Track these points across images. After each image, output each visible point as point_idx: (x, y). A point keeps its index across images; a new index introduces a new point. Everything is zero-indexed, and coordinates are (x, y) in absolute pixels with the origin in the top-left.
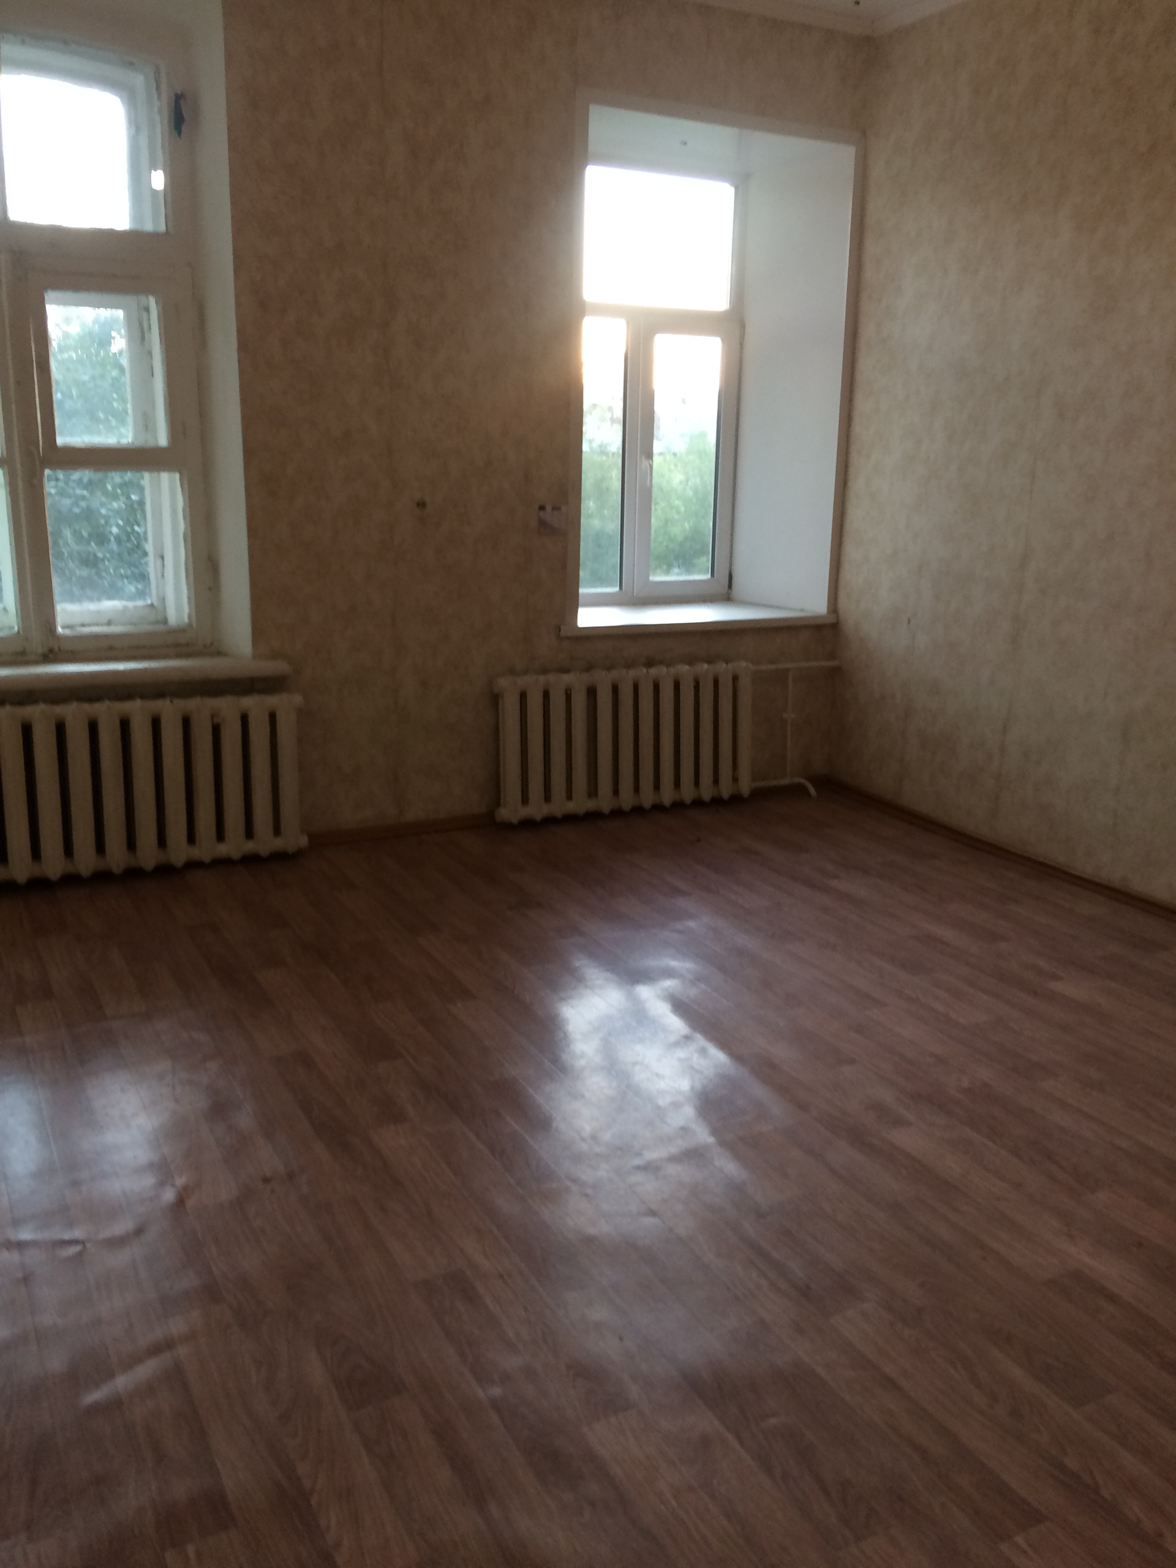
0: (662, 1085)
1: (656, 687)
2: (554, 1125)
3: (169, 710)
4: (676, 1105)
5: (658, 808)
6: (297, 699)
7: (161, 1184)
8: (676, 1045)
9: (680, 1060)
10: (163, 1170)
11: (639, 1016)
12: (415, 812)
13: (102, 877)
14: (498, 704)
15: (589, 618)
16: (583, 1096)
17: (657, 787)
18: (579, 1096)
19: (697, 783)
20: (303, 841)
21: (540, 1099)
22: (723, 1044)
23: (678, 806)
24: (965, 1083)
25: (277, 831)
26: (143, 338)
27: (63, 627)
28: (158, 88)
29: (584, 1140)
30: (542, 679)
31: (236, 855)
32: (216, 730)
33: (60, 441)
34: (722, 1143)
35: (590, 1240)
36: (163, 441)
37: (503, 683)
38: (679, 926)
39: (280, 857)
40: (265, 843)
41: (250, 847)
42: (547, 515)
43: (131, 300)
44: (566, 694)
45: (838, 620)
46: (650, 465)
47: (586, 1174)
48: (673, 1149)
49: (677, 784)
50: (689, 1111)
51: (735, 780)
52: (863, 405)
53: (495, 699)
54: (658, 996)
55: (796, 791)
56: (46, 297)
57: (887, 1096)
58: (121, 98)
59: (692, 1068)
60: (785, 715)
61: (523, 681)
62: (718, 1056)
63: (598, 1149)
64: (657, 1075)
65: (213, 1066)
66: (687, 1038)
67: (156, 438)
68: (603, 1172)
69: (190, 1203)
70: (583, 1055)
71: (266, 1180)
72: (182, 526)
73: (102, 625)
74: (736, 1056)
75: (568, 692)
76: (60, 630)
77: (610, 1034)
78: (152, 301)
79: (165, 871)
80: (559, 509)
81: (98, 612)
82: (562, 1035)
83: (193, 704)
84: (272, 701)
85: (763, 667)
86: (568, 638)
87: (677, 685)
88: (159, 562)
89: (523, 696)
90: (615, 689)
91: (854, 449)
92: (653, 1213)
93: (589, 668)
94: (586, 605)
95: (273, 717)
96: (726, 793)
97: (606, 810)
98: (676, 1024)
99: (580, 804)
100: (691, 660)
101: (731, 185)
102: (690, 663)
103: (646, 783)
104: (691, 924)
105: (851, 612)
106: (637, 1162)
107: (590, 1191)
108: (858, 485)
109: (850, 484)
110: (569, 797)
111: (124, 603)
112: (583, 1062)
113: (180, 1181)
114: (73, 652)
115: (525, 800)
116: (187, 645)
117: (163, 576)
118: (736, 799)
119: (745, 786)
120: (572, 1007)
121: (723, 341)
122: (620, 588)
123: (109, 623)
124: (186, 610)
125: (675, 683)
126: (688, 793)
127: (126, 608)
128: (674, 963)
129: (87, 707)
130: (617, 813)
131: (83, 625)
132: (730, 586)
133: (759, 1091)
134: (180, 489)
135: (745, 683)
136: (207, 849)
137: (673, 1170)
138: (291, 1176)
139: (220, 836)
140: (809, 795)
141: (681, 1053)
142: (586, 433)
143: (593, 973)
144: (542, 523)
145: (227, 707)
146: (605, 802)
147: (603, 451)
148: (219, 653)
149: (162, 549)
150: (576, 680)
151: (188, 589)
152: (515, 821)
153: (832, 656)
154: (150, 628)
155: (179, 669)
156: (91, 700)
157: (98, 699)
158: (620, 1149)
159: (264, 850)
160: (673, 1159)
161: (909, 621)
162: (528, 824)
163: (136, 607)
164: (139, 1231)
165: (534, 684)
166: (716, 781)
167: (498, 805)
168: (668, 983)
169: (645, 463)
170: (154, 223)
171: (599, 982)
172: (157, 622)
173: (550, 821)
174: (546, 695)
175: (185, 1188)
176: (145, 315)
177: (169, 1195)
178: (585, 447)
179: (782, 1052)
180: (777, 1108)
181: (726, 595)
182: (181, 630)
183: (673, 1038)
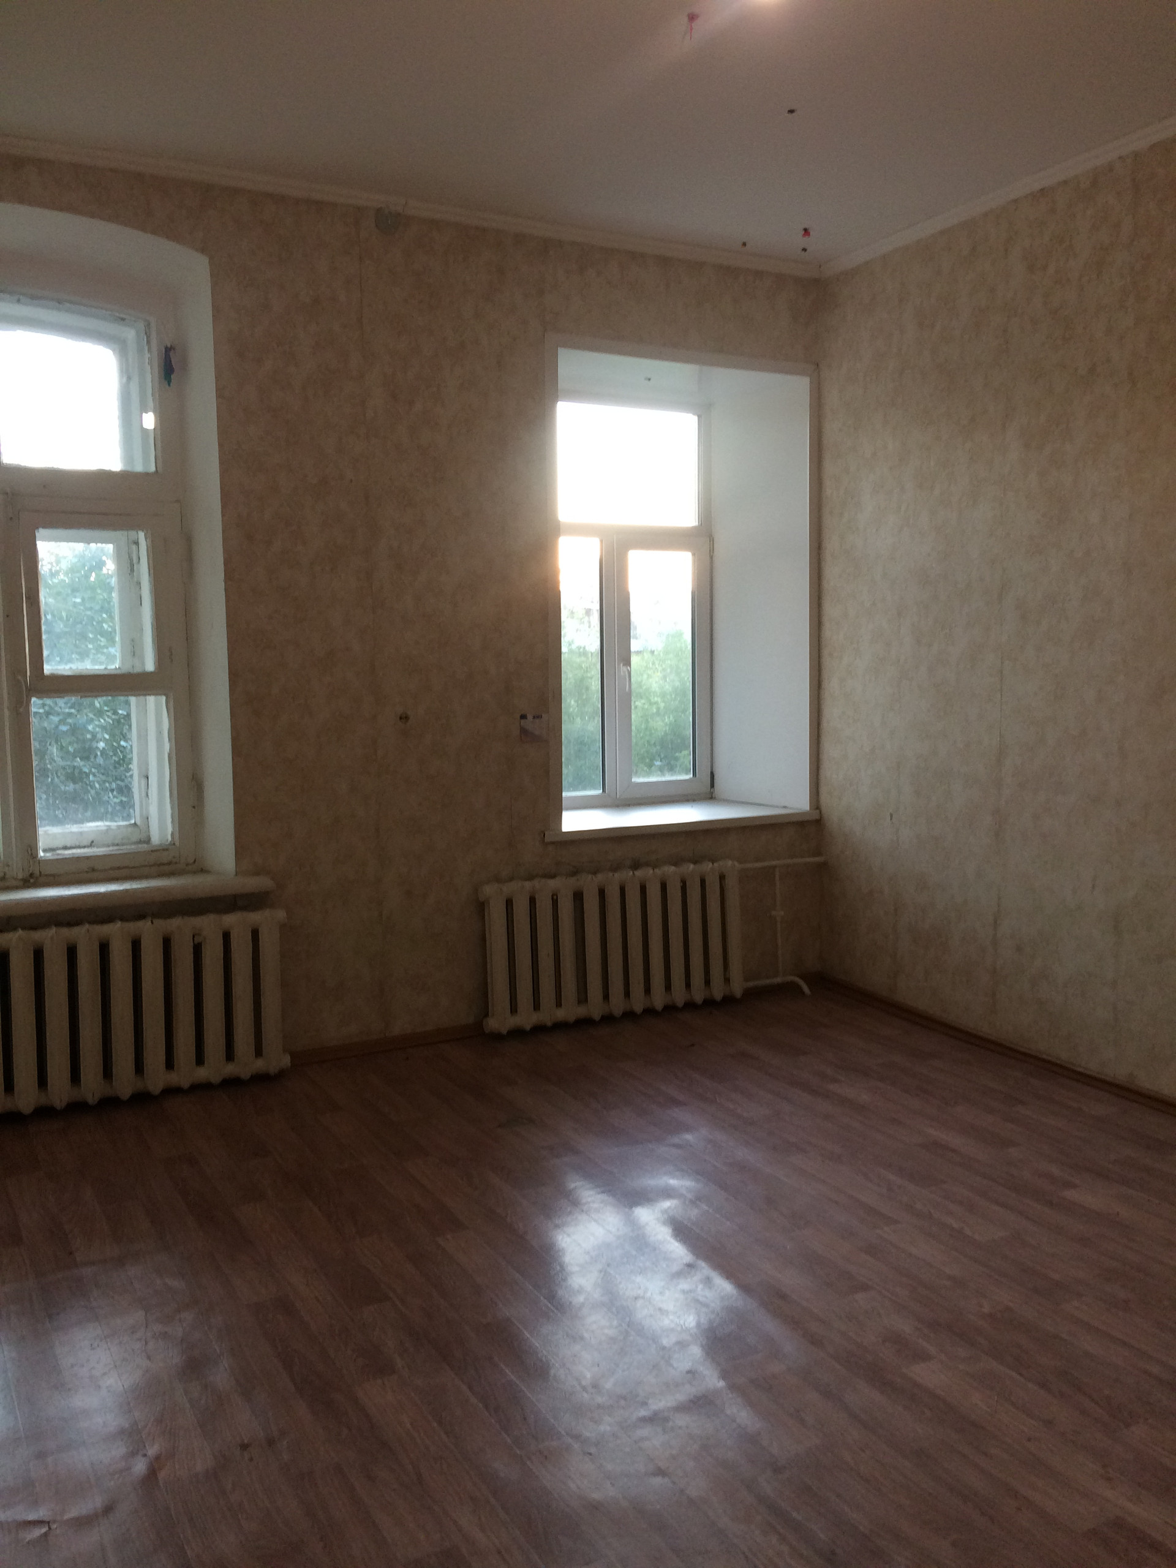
0: (666, 1322)
1: (643, 889)
2: (552, 1372)
3: (149, 931)
4: (682, 1345)
5: (649, 1011)
6: (281, 914)
7: (133, 1454)
8: (679, 1275)
9: (683, 1292)
10: (133, 1437)
11: (639, 1242)
12: (400, 1026)
13: (77, 1108)
14: (484, 910)
15: (573, 821)
16: (582, 1338)
17: (648, 990)
18: (577, 1338)
19: (688, 985)
20: (286, 1061)
21: (536, 1343)
22: (729, 1274)
23: (670, 1008)
24: (986, 1309)
25: (259, 1052)
26: (132, 570)
27: (44, 851)
28: (148, 342)
29: (584, 1388)
30: (528, 885)
31: (216, 1079)
32: (197, 949)
33: (48, 669)
34: (733, 1387)
35: (595, 1507)
36: (150, 666)
37: (488, 890)
38: (676, 1140)
39: (262, 1078)
40: (246, 1065)
41: (230, 1069)
42: (528, 724)
43: (121, 535)
44: (552, 899)
45: (821, 817)
46: (628, 670)
47: (589, 1431)
48: (681, 1397)
49: (668, 987)
50: (696, 1351)
51: (727, 980)
52: (831, 610)
53: (481, 907)
54: (658, 1219)
55: (788, 990)
56: (37, 534)
57: (905, 1326)
58: (114, 350)
59: (697, 1301)
60: (773, 913)
61: (508, 888)
62: (724, 1286)
63: (599, 1400)
64: (660, 1309)
65: (188, 1316)
66: (690, 1266)
67: (143, 664)
68: (606, 1426)
69: (162, 1475)
70: (580, 1290)
71: (244, 1447)
72: (167, 747)
73: (84, 847)
74: (743, 1287)
75: (555, 897)
76: (41, 854)
77: (609, 1265)
78: (141, 535)
79: (141, 1098)
80: (539, 717)
81: (81, 833)
82: (558, 1268)
83: (175, 924)
84: (255, 917)
85: (749, 865)
86: (553, 843)
87: (664, 887)
88: (143, 782)
89: (509, 903)
90: (602, 893)
91: (825, 652)
92: (660, 1472)
93: (575, 873)
94: (568, 809)
95: (255, 934)
96: (718, 995)
97: (597, 1017)
98: (678, 1250)
99: (569, 1012)
100: (677, 861)
101: (694, 414)
102: (675, 864)
103: (637, 988)
104: (689, 1137)
105: (834, 807)
106: (643, 1413)
107: (593, 1450)
108: (832, 685)
109: (825, 684)
110: (559, 1004)
111: (108, 823)
112: (581, 1299)
113: (152, 1451)
114: (53, 876)
115: (514, 1010)
116: (170, 863)
117: (147, 795)
118: (729, 1000)
119: (737, 988)
120: (569, 1235)
121: (694, 555)
122: (603, 791)
123: (92, 844)
124: (170, 829)
125: (661, 884)
126: (679, 996)
127: (109, 828)
128: (673, 1182)
129: (65, 932)
130: (608, 1019)
131: (65, 848)
132: (712, 785)
133: (771, 1326)
134: (166, 712)
135: (732, 883)
136: (186, 1074)
137: (682, 1420)
138: (271, 1442)
139: (200, 1060)
140: (803, 993)
141: (684, 1285)
142: (565, 636)
143: (589, 1195)
144: (524, 731)
145: (209, 925)
146: (595, 1008)
147: (583, 653)
148: (203, 871)
149: (147, 770)
150: (563, 885)
151: (172, 808)
152: (504, 1031)
153: (818, 853)
154: (133, 848)
155: (158, 889)
156: (69, 925)
157: (78, 923)
158: (625, 1398)
159: (245, 1073)
160: (681, 1408)
161: (891, 816)
162: (517, 1033)
163: (119, 827)
164: (108, 1510)
165: (520, 890)
166: (707, 982)
167: (487, 1015)
168: (667, 1204)
169: (623, 669)
170: (144, 463)
171: (595, 1205)
172: (140, 842)
173: (539, 1029)
174: (532, 901)
175: (158, 1458)
176: (134, 547)
177: (140, 1467)
178: (564, 649)
179: (792, 1280)
180: (790, 1345)
181: (708, 794)
182: (163, 849)
183: (675, 1268)
